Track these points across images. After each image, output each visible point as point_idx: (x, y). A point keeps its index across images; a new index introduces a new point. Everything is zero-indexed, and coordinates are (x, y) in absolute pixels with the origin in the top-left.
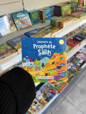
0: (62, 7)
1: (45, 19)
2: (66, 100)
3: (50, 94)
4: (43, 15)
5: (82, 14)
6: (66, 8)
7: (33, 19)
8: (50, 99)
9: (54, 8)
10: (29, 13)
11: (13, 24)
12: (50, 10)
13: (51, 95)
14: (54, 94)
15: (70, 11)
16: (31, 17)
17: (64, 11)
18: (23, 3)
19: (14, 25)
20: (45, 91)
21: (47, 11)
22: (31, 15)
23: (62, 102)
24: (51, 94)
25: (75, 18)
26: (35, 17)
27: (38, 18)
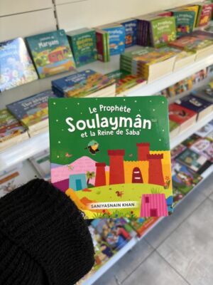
0: (153, 23)
1: (109, 53)
2: (155, 256)
3: (115, 238)
4: (105, 43)
5: (202, 43)
6: (163, 27)
7: (80, 51)
8: (114, 252)
9: (134, 25)
10: (69, 38)
11: (30, 63)
12: (122, 30)
13: (117, 241)
14: (125, 238)
15: (173, 33)
17: (158, 33)
18: (55, 12)
19: (31, 65)
20: (104, 230)
21: (116, 32)
22: (74, 43)
23: (146, 259)
24: (119, 240)
25: (184, 53)
26: (83, 47)
27: (92, 50)
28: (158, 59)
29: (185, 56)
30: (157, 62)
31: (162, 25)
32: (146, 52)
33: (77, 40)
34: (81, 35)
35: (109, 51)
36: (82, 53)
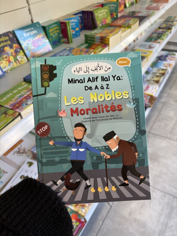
0: (95, 12)
1: (72, 37)
4: (68, 29)
5: (131, 21)
6: (102, 14)
7: (52, 37)
9: (81, 15)
10: (44, 28)
11: (20, 49)
12: (76, 19)
15: (109, 18)
16: (49, 35)
17: (100, 18)
18: (29, 10)
19: (21, 51)
21: (73, 20)
22: (47, 31)
25: (122, 29)
26: (54, 34)
27: (59, 35)
28: (112, 34)
29: (125, 31)
30: (113, 35)
31: (101, 13)
32: (101, 31)
33: (49, 29)
34: (51, 25)
35: (71, 35)
36: (53, 38)
